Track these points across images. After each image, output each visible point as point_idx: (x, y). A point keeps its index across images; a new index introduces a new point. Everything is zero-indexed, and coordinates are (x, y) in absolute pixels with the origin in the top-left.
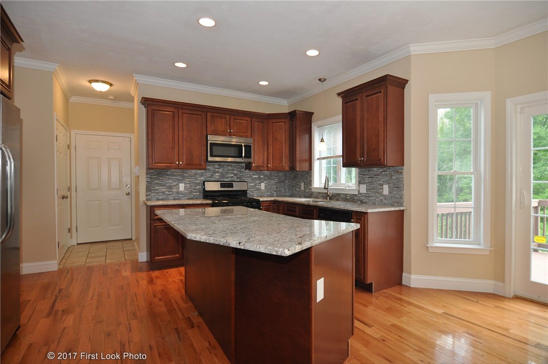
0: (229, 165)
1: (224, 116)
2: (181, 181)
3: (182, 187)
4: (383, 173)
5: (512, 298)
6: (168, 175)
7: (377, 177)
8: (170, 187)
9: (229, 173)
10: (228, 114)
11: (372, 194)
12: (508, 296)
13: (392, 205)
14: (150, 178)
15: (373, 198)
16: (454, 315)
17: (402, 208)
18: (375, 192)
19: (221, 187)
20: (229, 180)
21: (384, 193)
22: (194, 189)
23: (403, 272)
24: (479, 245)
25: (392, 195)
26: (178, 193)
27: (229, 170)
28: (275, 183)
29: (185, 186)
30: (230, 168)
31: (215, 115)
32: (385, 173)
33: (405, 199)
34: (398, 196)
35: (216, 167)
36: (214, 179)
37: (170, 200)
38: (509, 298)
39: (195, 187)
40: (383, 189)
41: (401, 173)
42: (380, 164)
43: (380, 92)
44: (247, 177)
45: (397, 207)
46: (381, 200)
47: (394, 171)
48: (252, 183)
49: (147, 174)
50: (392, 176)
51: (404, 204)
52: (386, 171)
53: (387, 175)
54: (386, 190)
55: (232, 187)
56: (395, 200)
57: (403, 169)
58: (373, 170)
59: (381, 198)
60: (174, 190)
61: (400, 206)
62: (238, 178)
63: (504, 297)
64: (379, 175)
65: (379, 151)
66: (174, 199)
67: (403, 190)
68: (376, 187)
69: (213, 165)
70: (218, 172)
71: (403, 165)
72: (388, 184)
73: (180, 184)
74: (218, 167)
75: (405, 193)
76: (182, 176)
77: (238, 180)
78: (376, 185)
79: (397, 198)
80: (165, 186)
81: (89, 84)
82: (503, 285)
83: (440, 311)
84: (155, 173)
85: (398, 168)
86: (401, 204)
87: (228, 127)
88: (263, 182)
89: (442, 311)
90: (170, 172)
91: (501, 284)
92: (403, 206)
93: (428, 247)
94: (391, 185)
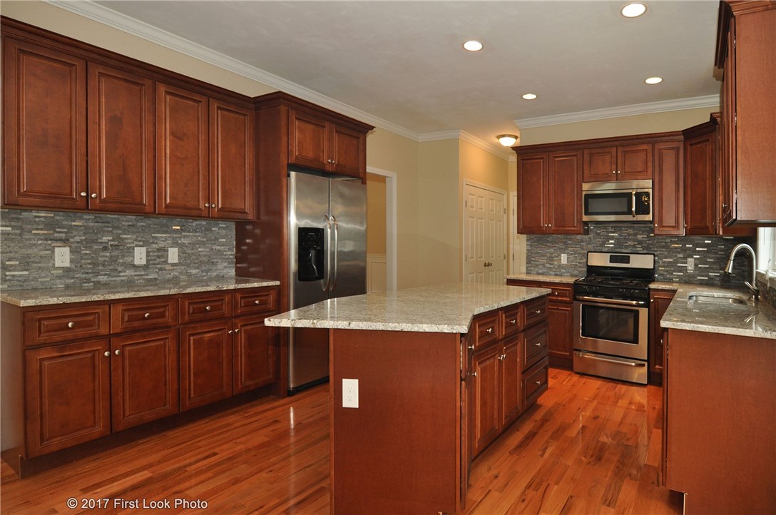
0: (629, 227)
1: (607, 150)
2: (563, 251)
3: (564, 258)
6: (549, 242)
8: (551, 259)
9: (629, 240)
10: (612, 147)
14: (531, 246)
19: (610, 262)
20: (629, 251)
22: (579, 263)
26: (560, 266)
27: (629, 235)
28: (718, 258)
29: (568, 258)
30: (631, 231)
31: (594, 151)
35: (610, 230)
36: (606, 250)
37: (550, 275)
39: (580, 259)
44: (661, 247)
48: (670, 257)
49: (527, 240)
55: (629, 263)
60: (556, 263)
62: (644, 248)
66: (556, 275)
69: (605, 228)
70: (612, 238)
73: (562, 255)
74: (613, 230)
76: (565, 243)
77: (645, 252)
80: (545, 256)
81: (497, 140)
84: (535, 239)
87: (614, 167)
88: (692, 257)
90: (551, 238)
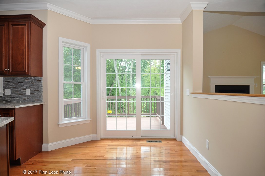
4: (26, 81)
5: (100, 140)
7: (21, 84)
11: (17, 96)
12: (98, 140)
13: (33, 102)
15: (18, 98)
16: (78, 159)
17: (41, 103)
18: (19, 94)
21: (27, 94)
23: (42, 143)
24: (85, 118)
25: (34, 95)
32: (28, 81)
33: (44, 97)
34: (38, 96)
38: (99, 141)
40: (26, 91)
41: (41, 81)
42: (24, 74)
43: (25, 25)
45: (38, 103)
46: (25, 99)
47: (35, 80)
50: (33, 83)
51: (43, 101)
52: (28, 80)
53: (29, 82)
54: (28, 92)
56: (36, 99)
57: (42, 79)
58: (17, 79)
59: (24, 98)
61: (40, 102)
63: (97, 141)
64: (23, 82)
65: (23, 65)
67: (42, 92)
68: (20, 91)
71: (41, 76)
72: (30, 88)
75: (43, 94)
78: (20, 89)
79: (38, 97)
82: (96, 135)
83: (70, 160)
85: (38, 78)
86: (41, 101)
89: (71, 159)
91: (95, 135)
92: (42, 102)
93: (59, 125)
94: (32, 89)
